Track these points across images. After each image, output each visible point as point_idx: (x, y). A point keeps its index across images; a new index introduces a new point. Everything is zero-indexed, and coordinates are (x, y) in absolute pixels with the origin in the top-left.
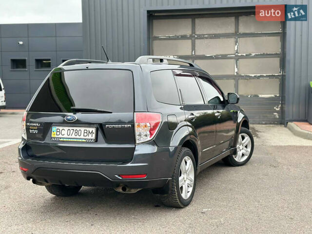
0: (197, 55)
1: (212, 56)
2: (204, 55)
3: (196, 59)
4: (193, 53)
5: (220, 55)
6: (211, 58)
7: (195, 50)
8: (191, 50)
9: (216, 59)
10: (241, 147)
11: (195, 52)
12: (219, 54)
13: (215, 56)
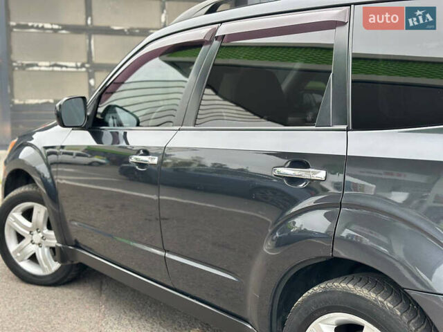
0: (96, 27)
1: (124, 30)
2: (109, 27)
3: (94, 34)
4: (89, 22)
5: (138, 29)
6: (122, 33)
7: (92, 17)
8: (85, 16)
9: (129, 35)
11: (91, 20)
12: (136, 27)
13: (129, 30)
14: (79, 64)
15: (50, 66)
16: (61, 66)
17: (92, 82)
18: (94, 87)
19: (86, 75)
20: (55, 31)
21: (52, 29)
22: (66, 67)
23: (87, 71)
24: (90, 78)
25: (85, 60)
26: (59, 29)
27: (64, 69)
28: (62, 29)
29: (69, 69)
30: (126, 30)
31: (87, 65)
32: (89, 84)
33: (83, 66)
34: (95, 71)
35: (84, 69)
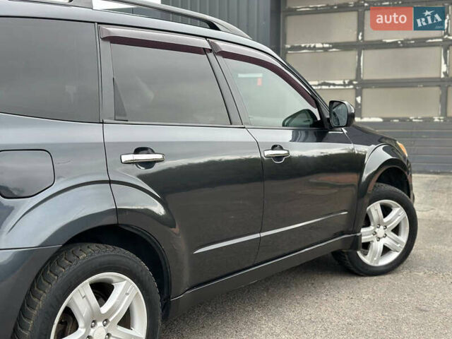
0: (367, 42)
1: (397, 42)
2: (381, 41)
3: (364, 49)
4: (360, 38)
5: (412, 40)
6: (394, 45)
7: (363, 32)
8: (356, 33)
9: (403, 47)
10: (381, 231)
11: (363, 36)
12: (410, 38)
13: (402, 42)
14: (347, 82)
15: (319, 85)
16: (329, 85)
17: (359, 99)
18: (361, 105)
19: (354, 91)
20: (325, 49)
21: (323, 48)
22: (334, 85)
23: (355, 88)
24: (357, 96)
25: (353, 76)
26: (329, 48)
27: (332, 87)
28: (333, 48)
29: (337, 87)
30: (399, 42)
31: (355, 82)
32: (356, 101)
33: (350, 83)
34: (362, 88)
35: (351, 87)
